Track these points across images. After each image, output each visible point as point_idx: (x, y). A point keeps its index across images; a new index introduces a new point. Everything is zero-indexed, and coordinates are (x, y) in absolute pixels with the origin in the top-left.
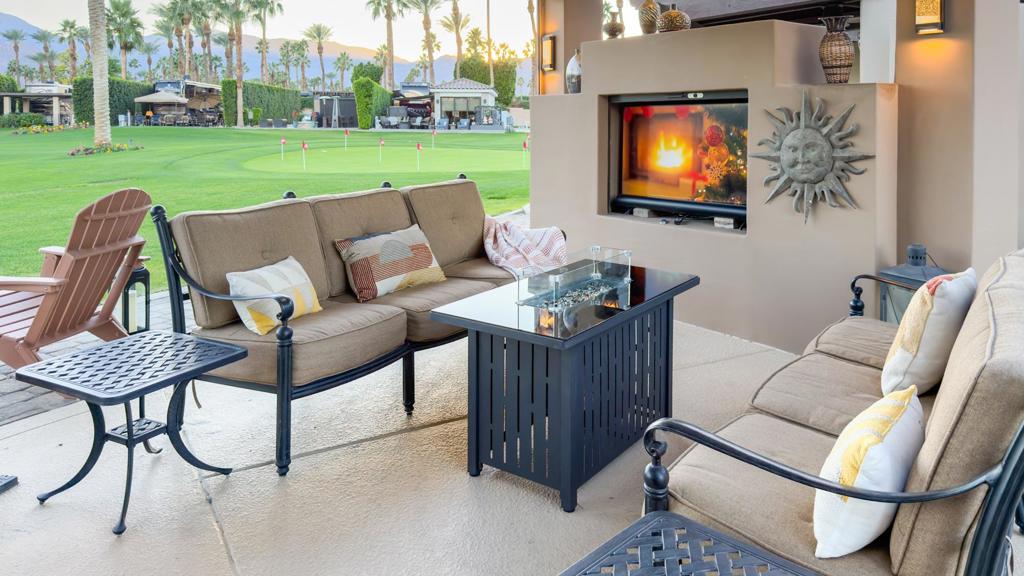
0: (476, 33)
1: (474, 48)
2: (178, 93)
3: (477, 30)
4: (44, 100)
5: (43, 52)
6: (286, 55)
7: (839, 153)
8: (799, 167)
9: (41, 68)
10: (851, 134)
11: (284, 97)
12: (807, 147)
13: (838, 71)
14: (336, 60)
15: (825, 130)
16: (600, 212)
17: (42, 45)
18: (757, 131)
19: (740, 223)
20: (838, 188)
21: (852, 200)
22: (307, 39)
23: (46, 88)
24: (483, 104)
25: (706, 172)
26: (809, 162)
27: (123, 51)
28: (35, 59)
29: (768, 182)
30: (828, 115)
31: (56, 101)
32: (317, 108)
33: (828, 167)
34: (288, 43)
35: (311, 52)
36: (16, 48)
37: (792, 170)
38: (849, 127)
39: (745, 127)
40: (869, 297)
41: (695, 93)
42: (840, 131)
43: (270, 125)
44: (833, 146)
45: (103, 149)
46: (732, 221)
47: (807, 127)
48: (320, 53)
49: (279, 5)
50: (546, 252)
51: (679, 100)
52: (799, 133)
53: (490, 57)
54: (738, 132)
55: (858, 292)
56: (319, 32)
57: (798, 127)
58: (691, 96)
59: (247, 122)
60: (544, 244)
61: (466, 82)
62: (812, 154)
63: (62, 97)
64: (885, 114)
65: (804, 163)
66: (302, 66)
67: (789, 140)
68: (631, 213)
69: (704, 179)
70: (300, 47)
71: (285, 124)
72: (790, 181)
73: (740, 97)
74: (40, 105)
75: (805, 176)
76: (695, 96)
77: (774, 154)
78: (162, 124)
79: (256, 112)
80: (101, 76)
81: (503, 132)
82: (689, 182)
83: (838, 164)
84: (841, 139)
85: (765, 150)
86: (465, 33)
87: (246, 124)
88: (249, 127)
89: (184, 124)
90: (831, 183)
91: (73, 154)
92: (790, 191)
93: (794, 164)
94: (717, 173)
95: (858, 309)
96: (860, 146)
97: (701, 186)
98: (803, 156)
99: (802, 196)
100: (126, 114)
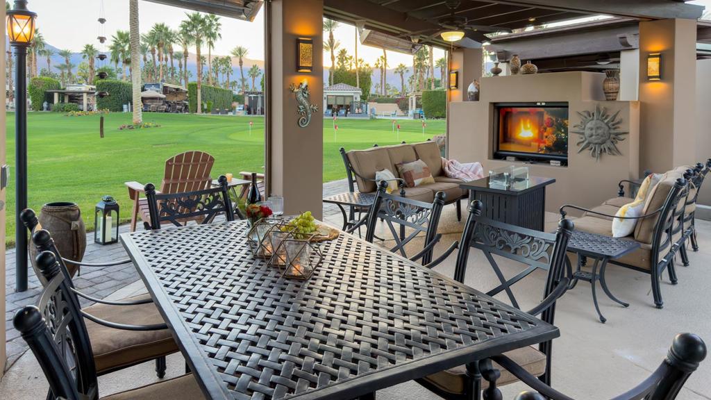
0: (343, 52)
1: (342, 62)
2: (158, 91)
3: (344, 50)
4: (77, 95)
5: (65, 64)
6: (216, 66)
7: (612, 131)
8: (594, 137)
9: (63, 74)
10: (618, 123)
11: (223, 95)
12: (598, 128)
13: (611, 96)
14: (250, 70)
15: (606, 121)
16: (489, 158)
17: (64, 59)
18: (573, 121)
19: (564, 163)
20: (612, 146)
21: (618, 152)
22: (231, 56)
23: (78, 87)
24: (354, 100)
25: (545, 139)
26: (598, 135)
27: (125, 64)
28: (59, 68)
29: (578, 144)
30: (608, 114)
31: (85, 95)
32: (247, 102)
33: (607, 137)
34: (217, 58)
35: (235, 64)
36: (49, 61)
37: (591, 138)
38: (617, 119)
39: (567, 119)
40: (626, 190)
41: (541, 102)
42: (613, 121)
43: (218, 112)
44: (610, 128)
45: (138, 126)
46: (559, 162)
47: (597, 119)
48: (241, 65)
49: (219, 34)
50: (474, 173)
51: (533, 105)
52: (594, 122)
53: (351, 66)
54: (563, 121)
55: (622, 187)
56: (240, 52)
57: (593, 119)
58: (539, 104)
59: (203, 110)
60: (472, 169)
61: (341, 86)
62: (600, 132)
63: (88, 93)
64: (634, 114)
65: (596, 135)
66: (228, 74)
67: (589, 125)
68: (505, 159)
69: (545, 143)
70: (226, 61)
71: (227, 112)
72: (589, 143)
73: (564, 106)
74: (75, 98)
75: (596, 141)
76: (541, 104)
77: (582, 131)
78: (150, 111)
79: (209, 104)
80: (137, 82)
81: (369, 118)
82: (537, 144)
83: (612, 136)
84: (613, 125)
85: (577, 129)
86: (336, 52)
87: (202, 112)
88: (204, 114)
89: (161, 111)
90: (608, 144)
91: (121, 129)
92: (589, 148)
93: (591, 136)
94: (551, 140)
95: (622, 194)
96: (622, 128)
97: (543, 146)
98: (596, 132)
99: (595, 149)
100: (128, 105)
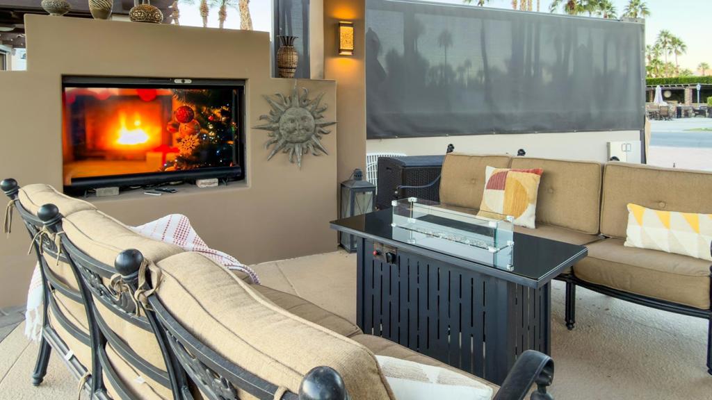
7: (318, 122)
10: (324, 110)
15: (309, 108)
20: (318, 144)
29: (268, 145)
30: (309, 98)
41: (183, 79)
42: (317, 108)
44: (315, 118)
46: (217, 180)
51: (164, 83)
54: (209, 111)
57: (292, 107)
58: (178, 82)
65: (300, 130)
72: (286, 143)
75: (300, 138)
76: (183, 81)
77: (273, 125)
83: (317, 128)
84: (318, 113)
85: (265, 123)
94: (189, 144)
97: (172, 157)
98: (299, 125)
